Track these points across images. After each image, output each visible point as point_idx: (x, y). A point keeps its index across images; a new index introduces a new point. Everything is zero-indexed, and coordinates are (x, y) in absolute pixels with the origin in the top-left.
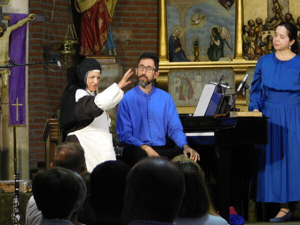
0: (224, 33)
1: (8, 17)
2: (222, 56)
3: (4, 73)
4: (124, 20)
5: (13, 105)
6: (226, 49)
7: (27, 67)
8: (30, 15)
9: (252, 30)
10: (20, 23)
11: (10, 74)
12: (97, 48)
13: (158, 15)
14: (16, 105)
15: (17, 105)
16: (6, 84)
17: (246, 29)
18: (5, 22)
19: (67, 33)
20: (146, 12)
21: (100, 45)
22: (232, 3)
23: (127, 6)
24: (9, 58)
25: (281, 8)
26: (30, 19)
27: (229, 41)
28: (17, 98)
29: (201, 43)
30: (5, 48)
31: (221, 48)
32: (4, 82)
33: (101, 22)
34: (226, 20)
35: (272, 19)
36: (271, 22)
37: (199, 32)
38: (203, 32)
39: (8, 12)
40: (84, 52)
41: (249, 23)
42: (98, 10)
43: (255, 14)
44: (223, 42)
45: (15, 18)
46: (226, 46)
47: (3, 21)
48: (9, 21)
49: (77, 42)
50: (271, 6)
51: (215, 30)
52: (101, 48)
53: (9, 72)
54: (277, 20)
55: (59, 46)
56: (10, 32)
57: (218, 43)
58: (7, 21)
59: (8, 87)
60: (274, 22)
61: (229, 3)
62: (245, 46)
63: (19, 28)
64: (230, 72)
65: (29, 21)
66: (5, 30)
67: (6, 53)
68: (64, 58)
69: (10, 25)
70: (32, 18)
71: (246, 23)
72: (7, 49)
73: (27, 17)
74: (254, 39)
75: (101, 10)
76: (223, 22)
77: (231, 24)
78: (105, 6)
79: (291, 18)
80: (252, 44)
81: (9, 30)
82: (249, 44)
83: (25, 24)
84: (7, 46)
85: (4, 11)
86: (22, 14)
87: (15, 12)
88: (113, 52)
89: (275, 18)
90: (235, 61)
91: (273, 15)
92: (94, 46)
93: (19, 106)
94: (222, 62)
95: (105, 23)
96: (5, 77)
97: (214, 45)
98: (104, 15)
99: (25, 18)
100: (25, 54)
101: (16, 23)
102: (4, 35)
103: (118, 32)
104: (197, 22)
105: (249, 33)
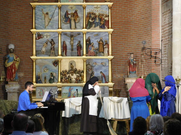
0: (54, 75)
2: (54, 82)
4: (21, 70)
6: (55, 80)
9: (64, 74)
12: (12, 79)
13: (33, 68)
17: (62, 73)
19: (2, 74)
20: (29, 67)
21: (13, 78)
22: (57, 65)
23: (23, 65)
25: (73, 67)
27: (56, 77)
29: (47, 78)
31: (54, 79)
33: (13, 70)
34: (55, 70)
35: (70, 70)
36: (70, 71)
37: (46, 74)
38: (48, 74)
40: (8, 80)
41: (63, 71)
42: (13, 66)
43: (65, 69)
44: (54, 77)
46: (55, 78)
49: (5, 77)
50: (70, 66)
51: (52, 73)
54: (72, 70)
57: (52, 78)
60: (71, 71)
61: (56, 65)
62: (61, 79)
64: (56, 87)
71: (62, 71)
74: (64, 77)
76: (54, 71)
77: (57, 72)
78: (15, 65)
79: (77, 70)
80: (64, 78)
82: (63, 78)
88: (17, 80)
89: (71, 70)
90: (58, 84)
91: (70, 69)
92: (11, 78)
94: (54, 84)
95: (15, 71)
97: (51, 78)
98: (15, 68)
103: (19, 73)
104: (46, 71)
105: (63, 75)
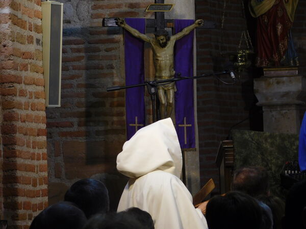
1: (171, 24)
3: (169, 90)
5: (180, 125)
7: (195, 81)
8: (197, 21)
10: (186, 31)
11: (176, 90)
12: (276, 58)
14: (183, 125)
15: (185, 125)
16: (171, 102)
18: (169, 30)
19: (241, 42)
21: (280, 54)
24: (174, 72)
26: (198, 26)
28: (185, 118)
30: (169, 60)
32: (169, 100)
33: (280, 27)
39: (172, 19)
40: (261, 63)
42: (276, 14)
45: (180, 25)
47: (165, 29)
48: (173, 28)
49: (252, 52)
52: (281, 57)
53: (175, 87)
55: (232, 57)
56: (174, 41)
58: (170, 29)
59: (173, 106)
65: (196, 28)
66: (168, 39)
67: (171, 66)
68: (238, 70)
69: (174, 34)
70: (199, 24)
72: (172, 61)
73: (194, 23)
75: (280, 14)
78: (284, 10)
81: (173, 39)
83: (192, 32)
84: (172, 57)
85: (166, 17)
86: (188, 21)
87: (179, 18)
88: (295, 62)
92: (272, 56)
93: (187, 127)
95: (284, 29)
96: (170, 94)
98: (284, 19)
99: (191, 25)
100: (193, 67)
101: (181, 31)
102: (168, 46)
103: (300, 38)
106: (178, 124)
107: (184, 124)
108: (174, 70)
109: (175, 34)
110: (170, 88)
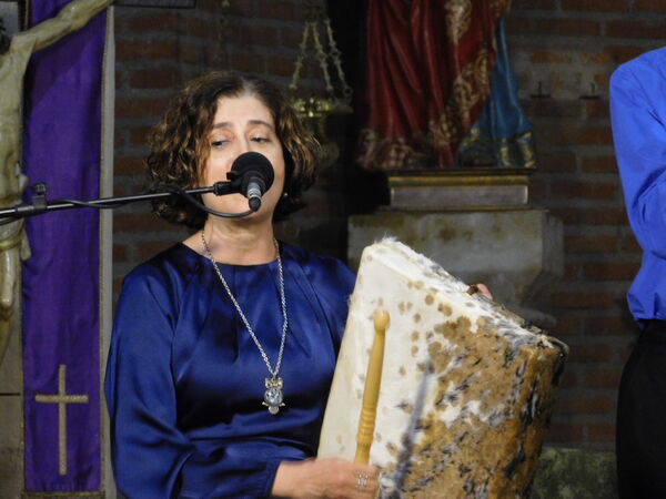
5: (40, 398)
7: (107, 217)
10: (74, 16)
11: (27, 254)
12: (441, 135)
14: (54, 399)
15: (62, 398)
16: (7, 300)
18: (6, 8)
24: (23, 180)
28: (62, 369)
40: (382, 154)
48: (21, 3)
52: (460, 132)
53: (25, 242)
56: (27, 55)
58: (13, 6)
59: (16, 318)
63: (69, 38)
67: (10, 154)
69: (26, 25)
72: (14, 136)
81: (22, 44)
83: (97, 20)
84: (14, 122)
88: (516, 155)
92: (425, 123)
93: (69, 406)
95: (476, 14)
96: (4, 270)
100: (98, 161)
101: (55, 13)
102: (2, 72)
106: (35, 394)
107: (56, 392)
108: (24, 171)
109: (31, 26)
110: (5, 244)
